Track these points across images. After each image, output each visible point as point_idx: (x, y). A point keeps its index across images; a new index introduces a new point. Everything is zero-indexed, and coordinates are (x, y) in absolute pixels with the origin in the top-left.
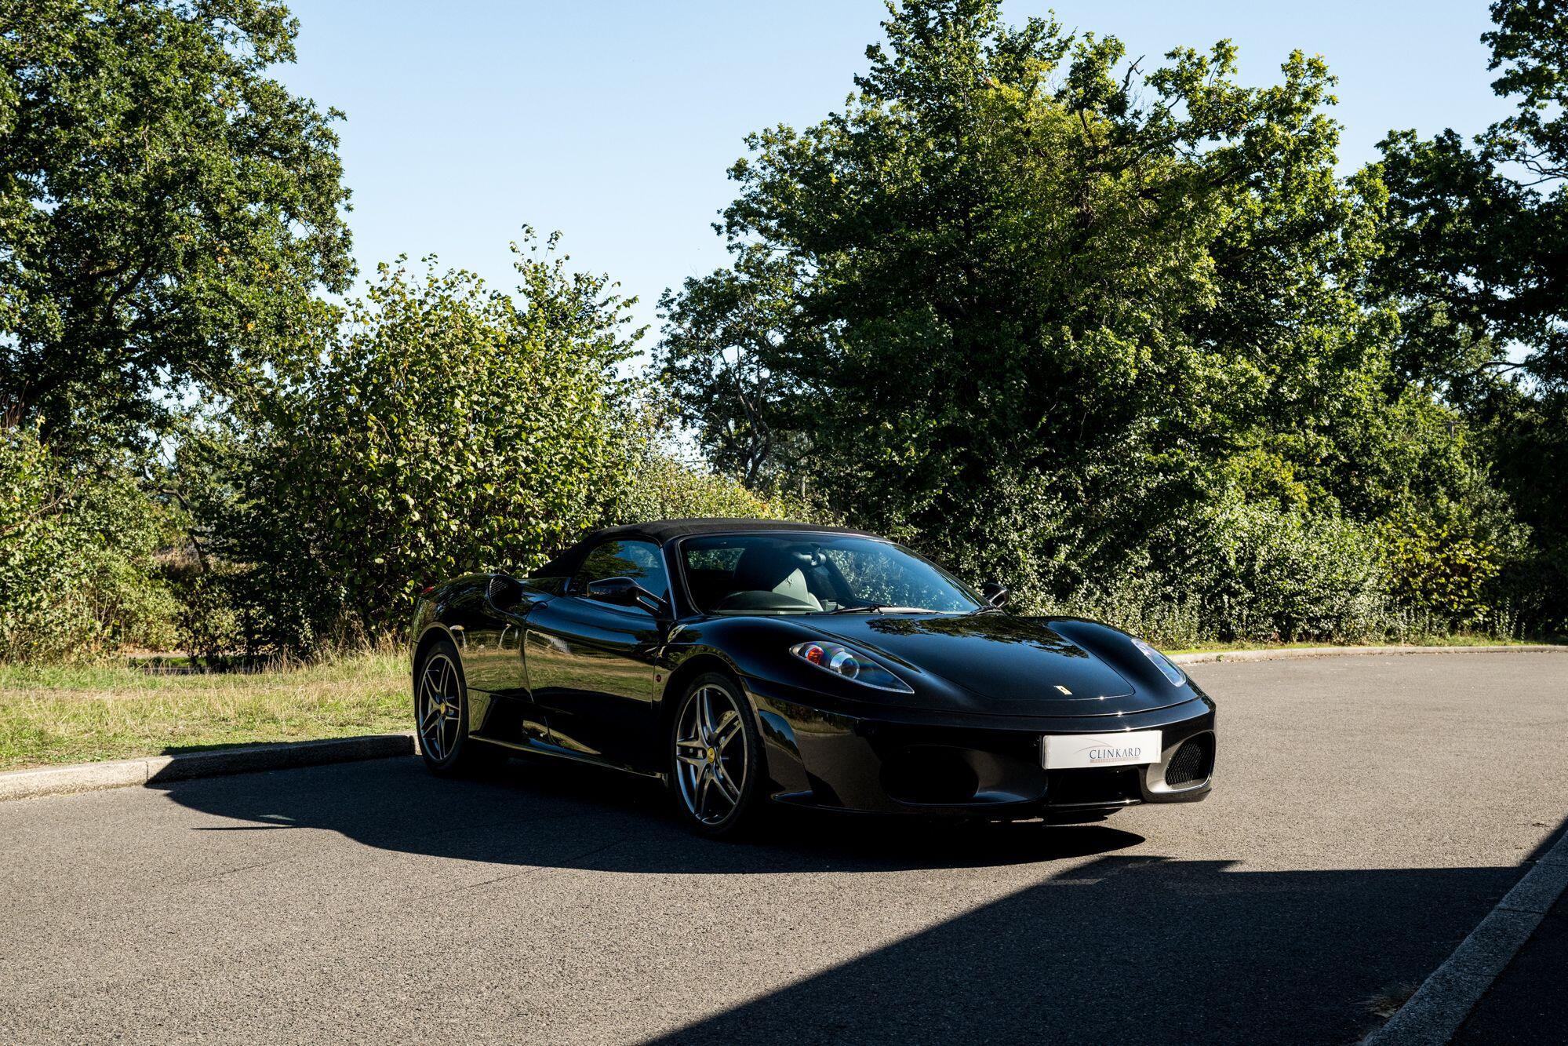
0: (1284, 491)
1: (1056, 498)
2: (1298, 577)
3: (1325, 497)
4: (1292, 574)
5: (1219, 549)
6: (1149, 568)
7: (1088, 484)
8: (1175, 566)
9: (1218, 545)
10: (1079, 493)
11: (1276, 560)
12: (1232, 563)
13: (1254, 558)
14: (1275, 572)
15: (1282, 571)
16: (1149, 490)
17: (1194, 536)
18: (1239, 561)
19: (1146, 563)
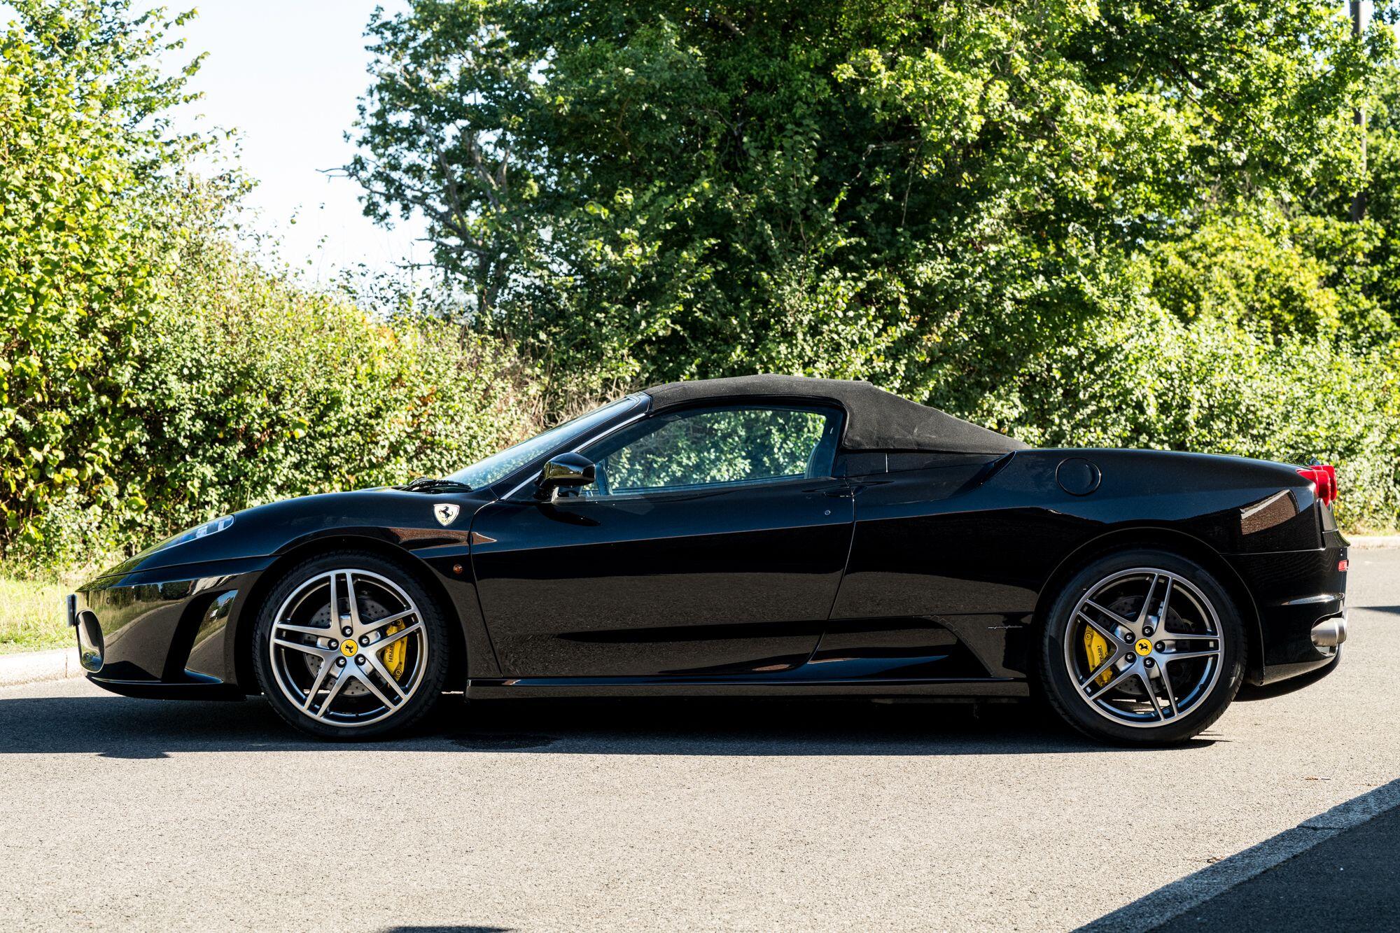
0: (1303, 302)
1: (867, 315)
2: (1255, 432)
3: (1367, 311)
4: (1244, 427)
5: (1130, 392)
6: (1020, 421)
7: (918, 293)
8: (1061, 418)
9: (1130, 385)
10: (901, 307)
11: (1220, 406)
12: (1152, 412)
13: (1185, 405)
14: (1218, 425)
15: (1229, 423)
16: (1018, 302)
17: (1091, 371)
18: (1164, 408)
19: (1015, 414)
